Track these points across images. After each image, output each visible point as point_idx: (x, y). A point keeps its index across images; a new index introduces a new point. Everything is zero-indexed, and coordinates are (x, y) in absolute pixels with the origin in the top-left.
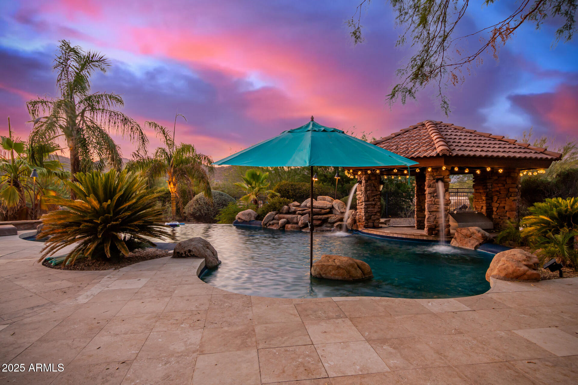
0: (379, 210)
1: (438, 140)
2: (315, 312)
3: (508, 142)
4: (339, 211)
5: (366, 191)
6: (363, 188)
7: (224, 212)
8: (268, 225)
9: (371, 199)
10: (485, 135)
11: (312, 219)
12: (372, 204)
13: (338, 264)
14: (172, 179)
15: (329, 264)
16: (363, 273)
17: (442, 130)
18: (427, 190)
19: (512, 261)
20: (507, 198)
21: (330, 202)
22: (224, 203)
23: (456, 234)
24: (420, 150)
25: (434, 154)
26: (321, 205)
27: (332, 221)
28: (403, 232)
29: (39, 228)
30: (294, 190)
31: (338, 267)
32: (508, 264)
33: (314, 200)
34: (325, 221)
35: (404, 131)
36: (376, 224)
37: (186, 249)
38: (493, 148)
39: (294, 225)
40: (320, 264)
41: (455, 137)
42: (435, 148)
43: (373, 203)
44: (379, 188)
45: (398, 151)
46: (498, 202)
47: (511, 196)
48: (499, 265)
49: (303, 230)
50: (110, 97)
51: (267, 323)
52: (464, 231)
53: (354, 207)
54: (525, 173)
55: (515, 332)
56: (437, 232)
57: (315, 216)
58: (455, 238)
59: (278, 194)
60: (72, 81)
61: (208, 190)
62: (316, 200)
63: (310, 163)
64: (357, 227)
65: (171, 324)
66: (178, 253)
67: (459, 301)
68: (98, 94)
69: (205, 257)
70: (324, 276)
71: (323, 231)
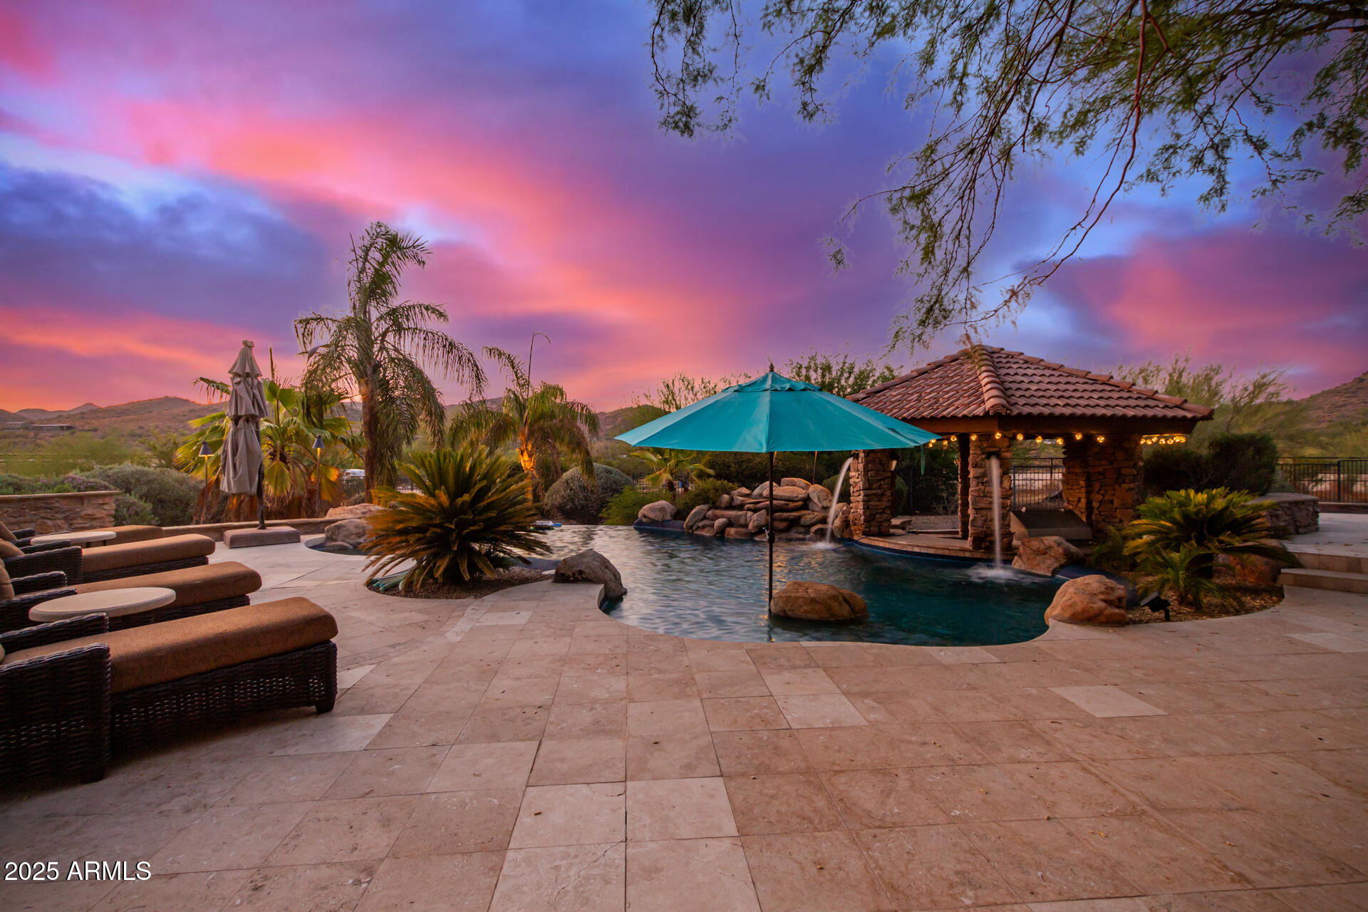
0: (889, 504)
1: (989, 386)
2: (775, 659)
3: (1118, 387)
4: (820, 505)
5: (866, 470)
6: (861, 466)
7: (616, 504)
8: (694, 528)
9: (875, 486)
10: (1079, 373)
11: (773, 520)
12: (876, 495)
13: (813, 595)
14: (526, 446)
15: (799, 595)
16: (852, 609)
17: (1001, 365)
18: (972, 472)
19: (1083, 593)
20: (1117, 487)
21: (803, 488)
22: (614, 486)
23: (1021, 548)
24: (957, 404)
25: (979, 411)
26: (788, 495)
27: (808, 523)
28: (931, 544)
29: (328, 531)
30: (740, 463)
31: (813, 601)
32: (1076, 598)
33: (774, 484)
34: (794, 523)
35: (933, 366)
36: (883, 529)
37: (575, 569)
38: (1087, 399)
39: (740, 529)
40: (784, 595)
41: (1023, 378)
42: (983, 402)
43: (879, 491)
44: (889, 466)
45: (920, 404)
46: (1102, 492)
47: (1124, 482)
48: (1064, 599)
49: (757, 539)
50: (427, 308)
51: (710, 671)
52: (1035, 544)
53: (845, 497)
54: (1154, 440)
55: (1053, 689)
56: (988, 544)
57: (777, 514)
58: (1020, 556)
59: (711, 472)
60: (368, 285)
61: (588, 465)
62: (779, 484)
63: (767, 447)
64: (851, 533)
65: (584, 669)
66: (563, 574)
67: (987, 650)
68: (407, 304)
69: (605, 582)
70: (790, 613)
71: (791, 540)
